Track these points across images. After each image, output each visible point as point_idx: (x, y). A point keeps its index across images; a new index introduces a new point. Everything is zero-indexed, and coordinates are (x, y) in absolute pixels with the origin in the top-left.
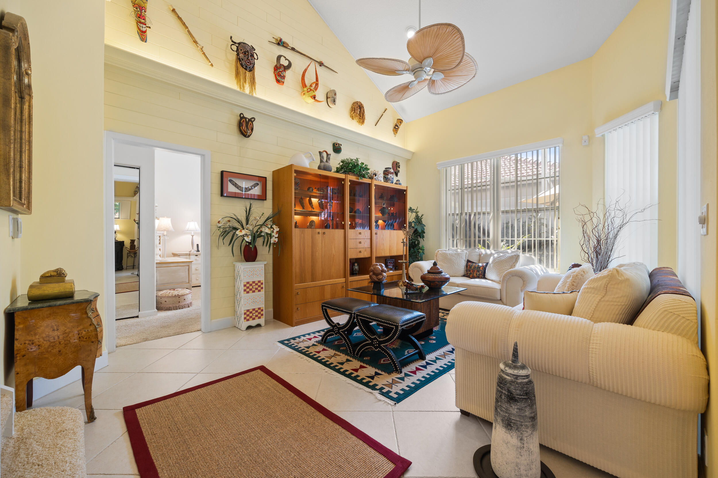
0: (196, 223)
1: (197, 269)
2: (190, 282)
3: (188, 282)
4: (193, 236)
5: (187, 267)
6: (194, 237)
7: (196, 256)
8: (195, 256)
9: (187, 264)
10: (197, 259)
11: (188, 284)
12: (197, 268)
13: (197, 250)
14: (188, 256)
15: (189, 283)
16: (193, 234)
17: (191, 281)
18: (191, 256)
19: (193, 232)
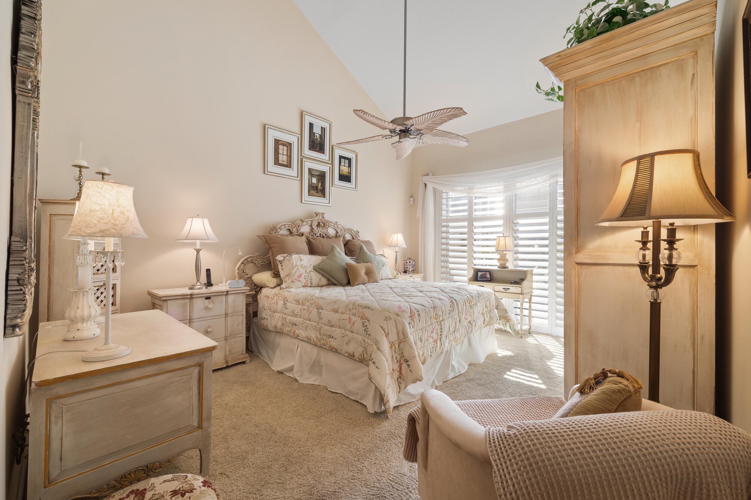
0: (206, 221)
1: (209, 330)
2: (205, 424)
3: (195, 424)
4: (198, 251)
5: (196, 371)
6: (201, 253)
7: (208, 298)
8: (204, 299)
9: (196, 360)
10: (210, 306)
11: (199, 432)
12: (209, 327)
13: (206, 282)
14: (187, 301)
15: (200, 427)
16: (198, 247)
17: (209, 419)
18: (194, 300)
19: (198, 242)
